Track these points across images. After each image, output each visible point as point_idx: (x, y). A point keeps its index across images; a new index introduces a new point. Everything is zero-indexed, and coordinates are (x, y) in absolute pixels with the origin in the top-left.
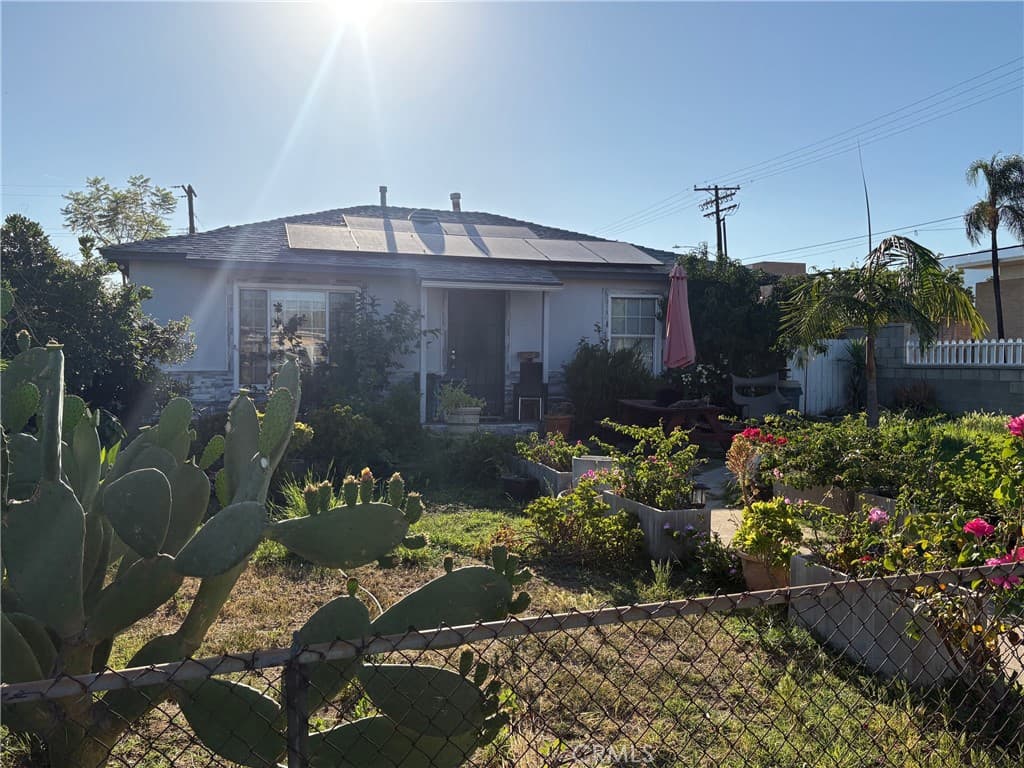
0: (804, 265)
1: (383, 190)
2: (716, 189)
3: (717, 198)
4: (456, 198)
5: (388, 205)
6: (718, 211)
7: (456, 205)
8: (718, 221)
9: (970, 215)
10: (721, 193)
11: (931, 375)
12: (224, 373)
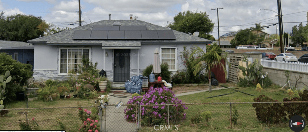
12: (56, 70)
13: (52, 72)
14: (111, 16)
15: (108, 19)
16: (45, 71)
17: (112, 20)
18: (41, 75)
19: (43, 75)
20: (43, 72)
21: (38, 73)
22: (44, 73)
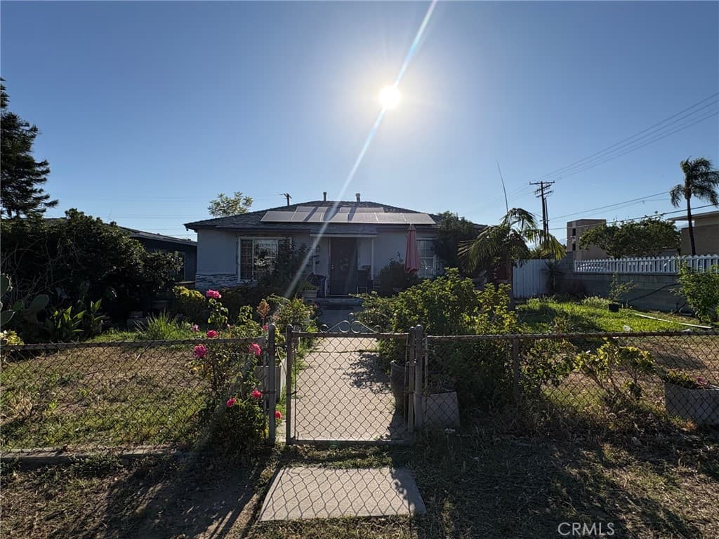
0: (605, 220)
1: (325, 194)
2: (542, 183)
3: (542, 188)
4: (358, 196)
5: (327, 200)
6: (542, 195)
7: (358, 199)
8: (543, 199)
9: (673, 191)
10: (544, 185)
11: (584, 278)
12: (234, 275)
13: (228, 279)
14: (327, 196)
15: (322, 200)
16: (215, 276)
17: (328, 202)
18: (209, 282)
19: (212, 282)
20: (212, 277)
21: (203, 280)
22: (214, 280)
